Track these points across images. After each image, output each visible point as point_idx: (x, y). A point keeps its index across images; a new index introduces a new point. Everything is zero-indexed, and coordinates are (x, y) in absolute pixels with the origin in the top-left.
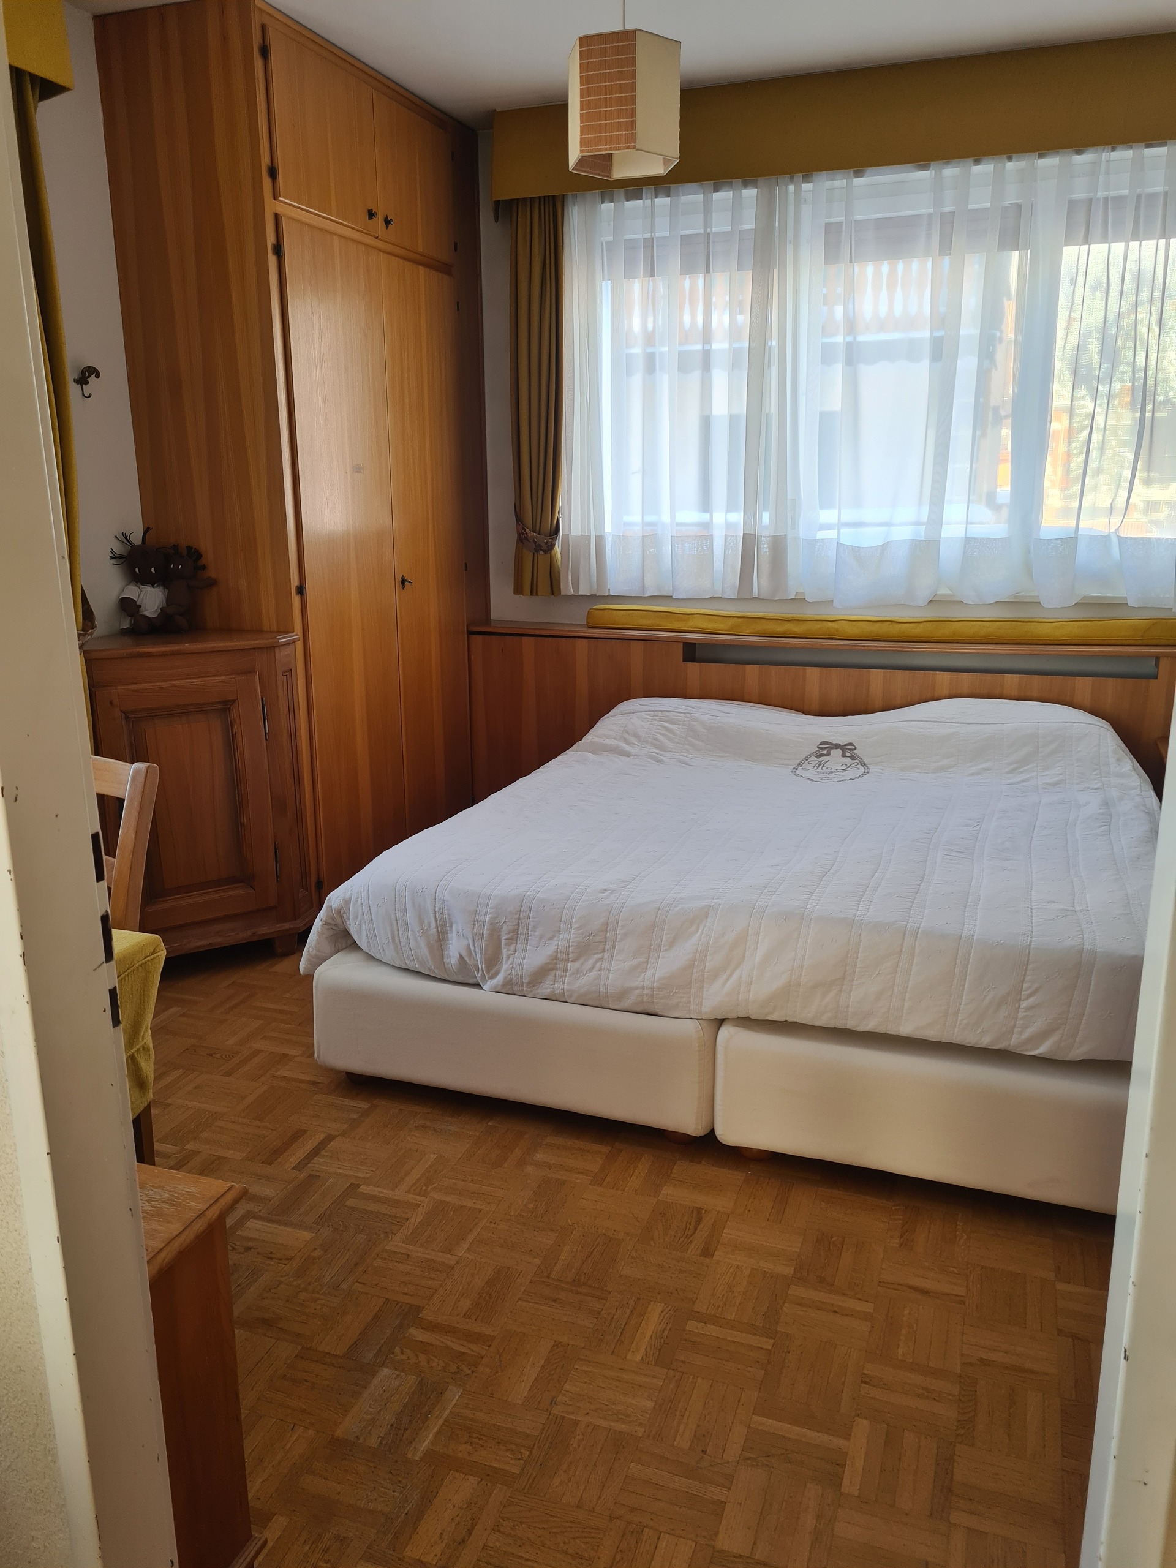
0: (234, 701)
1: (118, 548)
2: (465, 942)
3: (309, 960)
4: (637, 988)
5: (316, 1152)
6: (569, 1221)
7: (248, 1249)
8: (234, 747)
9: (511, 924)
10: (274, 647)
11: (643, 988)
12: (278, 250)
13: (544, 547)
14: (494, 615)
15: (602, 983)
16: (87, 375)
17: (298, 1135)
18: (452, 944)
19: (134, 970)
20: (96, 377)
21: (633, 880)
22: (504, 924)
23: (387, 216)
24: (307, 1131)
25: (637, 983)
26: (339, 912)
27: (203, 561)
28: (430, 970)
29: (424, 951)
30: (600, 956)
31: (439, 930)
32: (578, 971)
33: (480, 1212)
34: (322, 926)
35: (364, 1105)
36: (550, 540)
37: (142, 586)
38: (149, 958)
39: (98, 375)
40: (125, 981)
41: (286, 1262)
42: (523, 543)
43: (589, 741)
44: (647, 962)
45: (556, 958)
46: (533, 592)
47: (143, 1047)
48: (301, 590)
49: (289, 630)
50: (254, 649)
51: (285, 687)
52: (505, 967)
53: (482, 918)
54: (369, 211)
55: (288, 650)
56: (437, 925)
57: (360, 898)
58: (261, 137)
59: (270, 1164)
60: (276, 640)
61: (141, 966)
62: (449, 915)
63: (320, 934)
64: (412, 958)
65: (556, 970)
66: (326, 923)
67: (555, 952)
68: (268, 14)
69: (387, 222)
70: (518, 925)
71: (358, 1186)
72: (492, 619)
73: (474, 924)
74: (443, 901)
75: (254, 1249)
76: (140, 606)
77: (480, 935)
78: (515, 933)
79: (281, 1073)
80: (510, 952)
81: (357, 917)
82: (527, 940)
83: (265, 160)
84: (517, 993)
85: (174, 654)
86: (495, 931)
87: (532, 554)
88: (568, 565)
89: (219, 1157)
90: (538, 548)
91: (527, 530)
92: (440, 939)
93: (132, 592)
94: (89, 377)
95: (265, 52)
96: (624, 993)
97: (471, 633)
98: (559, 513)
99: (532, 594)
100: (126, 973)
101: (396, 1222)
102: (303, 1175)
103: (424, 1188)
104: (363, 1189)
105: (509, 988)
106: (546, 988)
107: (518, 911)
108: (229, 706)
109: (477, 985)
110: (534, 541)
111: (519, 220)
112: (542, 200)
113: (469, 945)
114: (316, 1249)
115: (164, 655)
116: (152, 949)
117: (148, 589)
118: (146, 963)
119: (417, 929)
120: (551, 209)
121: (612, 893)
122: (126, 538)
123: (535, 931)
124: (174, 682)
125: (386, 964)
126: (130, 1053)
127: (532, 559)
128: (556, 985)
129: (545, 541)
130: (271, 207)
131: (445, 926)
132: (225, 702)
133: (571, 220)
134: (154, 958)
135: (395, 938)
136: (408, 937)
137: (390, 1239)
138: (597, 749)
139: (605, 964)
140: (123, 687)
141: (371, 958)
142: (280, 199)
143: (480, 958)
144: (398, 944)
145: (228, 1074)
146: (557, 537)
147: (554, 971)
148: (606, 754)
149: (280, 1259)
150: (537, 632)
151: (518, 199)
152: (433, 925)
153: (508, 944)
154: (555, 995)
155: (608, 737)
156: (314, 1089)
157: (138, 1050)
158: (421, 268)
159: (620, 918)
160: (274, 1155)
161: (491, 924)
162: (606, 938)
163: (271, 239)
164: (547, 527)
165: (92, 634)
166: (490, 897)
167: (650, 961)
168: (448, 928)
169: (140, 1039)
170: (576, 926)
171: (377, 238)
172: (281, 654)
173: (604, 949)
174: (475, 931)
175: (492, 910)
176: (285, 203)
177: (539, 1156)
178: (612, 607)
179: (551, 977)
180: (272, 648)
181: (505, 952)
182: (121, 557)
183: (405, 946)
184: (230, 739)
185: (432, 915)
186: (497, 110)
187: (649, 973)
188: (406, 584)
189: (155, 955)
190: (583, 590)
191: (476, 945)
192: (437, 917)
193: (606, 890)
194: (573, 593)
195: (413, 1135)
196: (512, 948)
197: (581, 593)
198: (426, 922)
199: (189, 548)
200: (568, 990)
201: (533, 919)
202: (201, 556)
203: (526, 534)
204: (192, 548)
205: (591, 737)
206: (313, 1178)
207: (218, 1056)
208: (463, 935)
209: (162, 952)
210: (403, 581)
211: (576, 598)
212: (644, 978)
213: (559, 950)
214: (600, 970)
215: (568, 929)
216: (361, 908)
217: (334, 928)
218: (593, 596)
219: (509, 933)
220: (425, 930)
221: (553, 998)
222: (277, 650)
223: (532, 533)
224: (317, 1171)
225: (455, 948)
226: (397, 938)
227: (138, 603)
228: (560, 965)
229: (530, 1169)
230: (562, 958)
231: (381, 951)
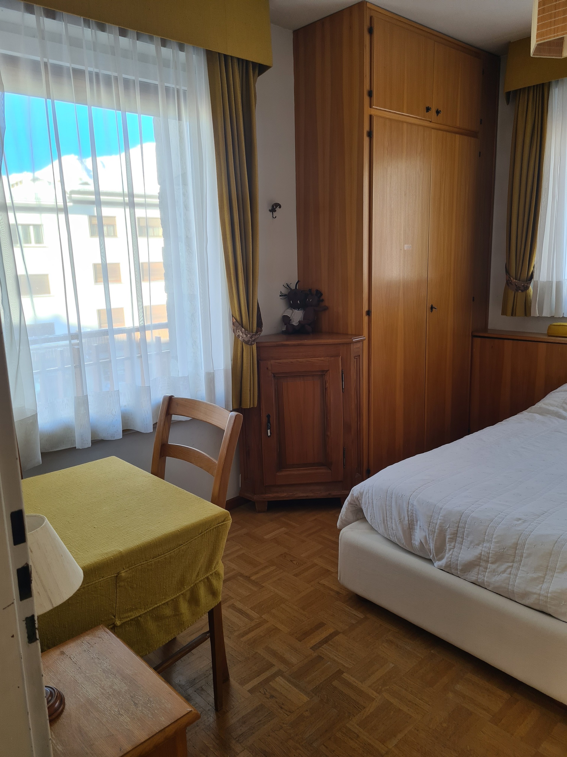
0: (327, 371)
1: (284, 291)
2: (424, 534)
3: (341, 522)
4: (535, 594)
5: (326, 641)
6: (468, 747)
7: (272, 697)
8: (326, 395)
9: (453, 529)
10: (350, 343)
11: (539, 595)
12: (370, 134)
13: (522, 288)
14: (490, 327)
15: (510, 583)
16: (275, 207)
17: (321, 625)
18: (416, 532)
19: (210, 531)
20: (279, 208)
21: (542, 515)
22: (448, 528)
23: (438, 109)
24: (326, 624)
25: (536, 590)
26: (357, 499)
27: (323, 297)
28: (403, 545)
29: (400, 533)
30: (511, 564)
31: (410, 522)
32: (494, 571)
33: (410, 718)
34: (348, 505)
35: (361, 616)
36: (526, 284)
37: (293, 310)
38: (220, 524)
39: (280, 207)
40: (205, 536)
41: (289, 714)
42: (509, 286)
43: (539, 406)
44: (544, 578)
45: (480, 558)
46: (513, 314)
47: (215, 573)
48: (369, 313)
49: (360, 334)
50: (340, 344)
51: (356, 364)
52: (447, 555)
53: (435, 521)
54: (427, 108)
55: (359, 345)
56: (409, 519)
57: (368, 494)
58: (365, 75)
59: (300, 641)
60: (351, 340)
61: (215, 528)
62: (416, 515)
63: (347, 509)
64: (393, 536)
65: (480, 566)
66: (350, 503)
67: (479, 554)
68: (374, 10)
69: (438, 112)
70: (457, 531)
71: (343, 672)
72: (489, 328)
73: (430, 524)
74: (413, 505)
75: (275, 698)
76: (291, 320)
77: (432, 531)
78: (455, 535)
79: (323, 582)
80: (451, 547)
81: (366, 504)
82: (463, 542)
83: (367, 87)
84: (454, 574)
85: (299, 345)
86: (442, 532)
87: (514, 292)
88: (537, 299)
89: (276, 628)
90: (517, 289)
91: (512, 278)
92: (410, 528)
93: (289, 313)
94: (276, 208)
95: (371, 31)
96: (526, 594)
97: (473, 336)
98: (534, 267)
99: (512, 315)
100: (205, 532)
101: (357, 708)
102: (315, 655)
103: (380, 687)
104: (345, 676)
105: (448, 569)
106: (473, 575)
107: (458, 522)
108: (325, 373)
109: (430, 561)
110: (515, 284)
111: (520, 100)
112: (535, 88)
113: (426, 536)
114: (307, 711)
115: (294, 345)
116: (223, 519)
117: (296, 311)
118: (218, 526)
119: (397, 519)
120: (541, 93)
121: (524, 522)
122: (288, 285)
123: (468, 538)
124: (298, 360)
125: (380, 534)
126: (206, 576)
127: (514, 294)
128: (479, 576)
129: (523, 285)
130: (367, 111)
131: (413, 521)
132: (323, 371)
133: (554, 96)
134: (224, 524)
135: (384, 521)
136: (392, 523)
137: (351, 719)
138: (544, 412)
139: (514, 571)
140: (273, 361)
141: (372, 529)
142: (373, 107)
143: (432, 546)
144: (386, 525)
145: (296, 575)
146: (531, 282)
147: (477, 568)
148: (549, 416)
149: (287, 711)
150: (514, 338)
151: (520, 89)
152: (406, 518)
153: (450, 542)
154: (478, 582)
155: (552, 405)
156: (337, 597)
157: (212, 575)
158: (457, 136)
159: (526, 543)
160: (304, 635)
161: (440, 526)
162: (515, 553)
163: (366, 128)
164: (525, 276)
165: (260, 334)
166: (441, 508)
167: (546, 577)
168: (415, 523)
169: (213, 569)
170: (496, 540)
171: (431, 122)
172: (354, 347)
173: (514, 560)
174: (430, 528)
175: (441, 518)
176: (376, 109)
177: (459, 687)
178: (562, 324)
179: (476, 570)
180: (349, 344)
181: (448, 546)
182: (285, 295)
183: (389, 527)
184: (324, 391)
185: (406, 513)
186: (511, 42)
187: (545, 586)
188: (434, 309)
189: (225, 522)
190: (546, 314)
191: (430, 537)
192: (409, 514)
193: (520, 519)
194: (538, 315)
195: (384, 646)
196: (453, 544)
197: (544, 315)
198: (402, 516)
199: (317, 291)
200: (487, 582)
201: (468, 530)
202: (322, 295)
203: (511, 281)
204: (318, 291)
205: (540, 404)
206: (320, 658)
207: (295, 562)
208: (423, 529)
209: (229, 521)
210: (432, 308)
211: (540, 318)
212: (541, 588)
213: (483, 553)
214: (510, 574)
215: (489, 541)
216: (368, 499)
217: (355, 506)
218: (552, 317)
219: (451, 535)
220: (401, 521)
221: (477, 584)
222: (352, 345)
223: (514, 280)
224: (323, 654)
225: (418, 536)
226: (386, 522)
227: (291, 318)
228: (483, 564)
229: (450, 695)
230: (484, 559)
231: (377, 526)
